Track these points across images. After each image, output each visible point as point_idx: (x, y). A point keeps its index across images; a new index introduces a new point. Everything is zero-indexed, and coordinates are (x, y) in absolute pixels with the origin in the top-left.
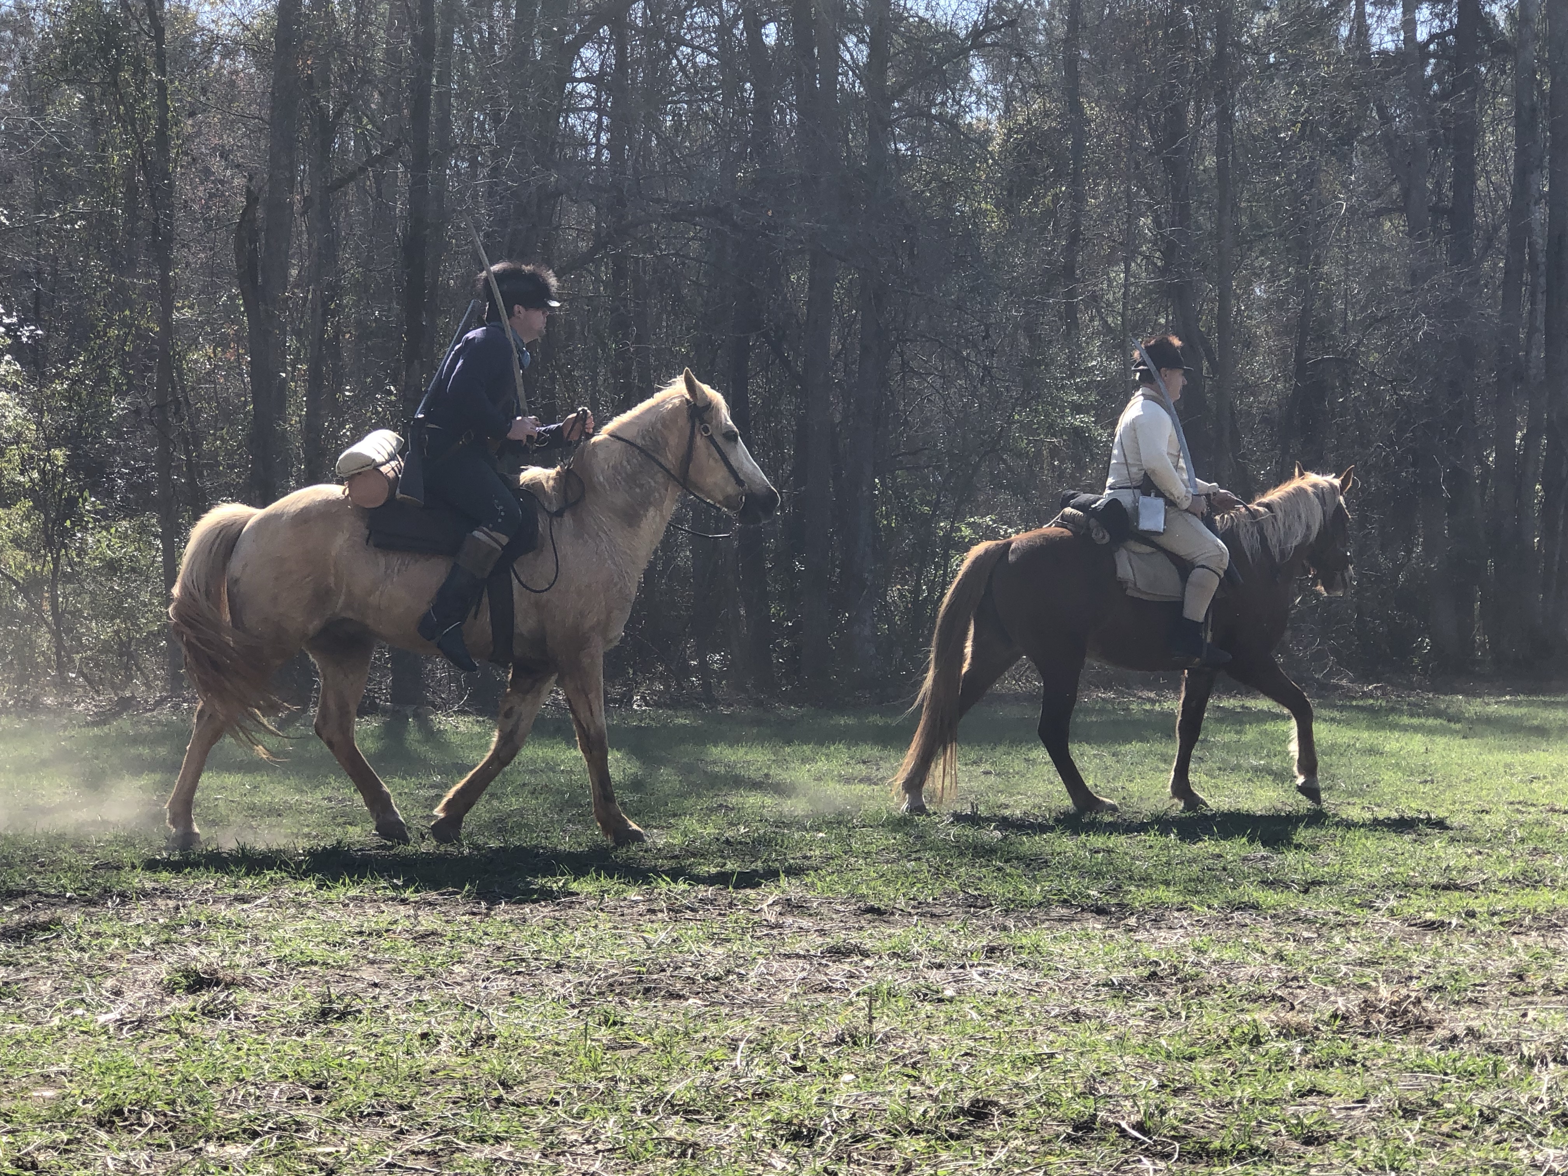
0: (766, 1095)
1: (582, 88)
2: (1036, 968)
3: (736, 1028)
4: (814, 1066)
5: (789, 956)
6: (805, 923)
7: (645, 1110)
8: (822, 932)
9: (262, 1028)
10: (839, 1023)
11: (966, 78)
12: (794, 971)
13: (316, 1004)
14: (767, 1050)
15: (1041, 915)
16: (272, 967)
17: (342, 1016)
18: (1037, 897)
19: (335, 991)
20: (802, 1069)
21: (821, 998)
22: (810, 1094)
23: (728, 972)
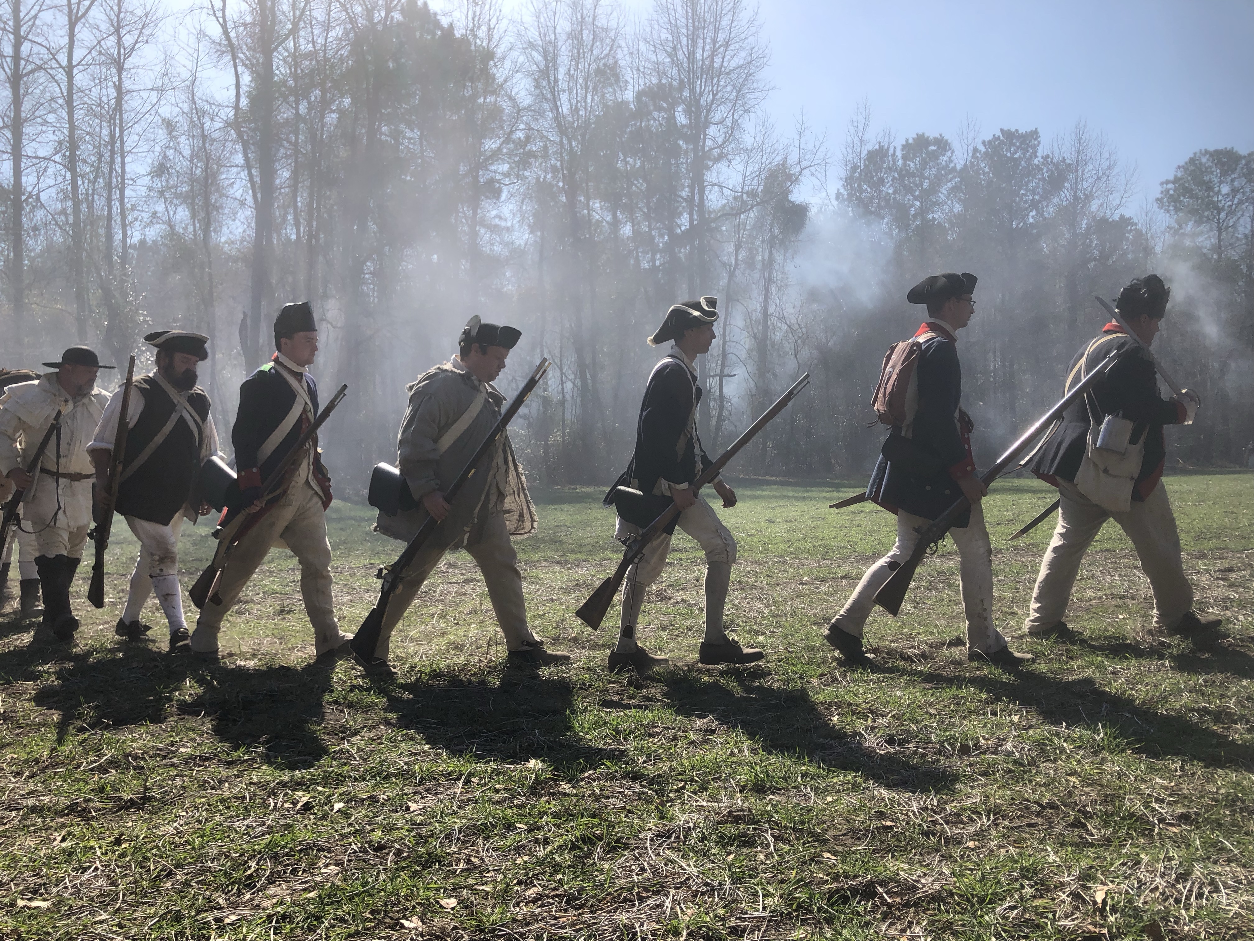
0: (445, 633)
1: (367, 276)
2: (537, 583)
3: (433, 610)
4: (461, 622)
5: (451, 583)
6: (456, 571)
7: (402, 641)
8: (462, 574)
9: (259, 618)
10: (469, 607)
11: (505, 275)
12: (454, 589)
13: (278, 608)
14: (444, 617)
15: (538, 565)
16: (261, 595)
17: (289, 612)
18: (536, 559)
19: (286, 603)
20: (457, 624)
21: (463, 597)
22: (461, 632)
23: (430, 590)
